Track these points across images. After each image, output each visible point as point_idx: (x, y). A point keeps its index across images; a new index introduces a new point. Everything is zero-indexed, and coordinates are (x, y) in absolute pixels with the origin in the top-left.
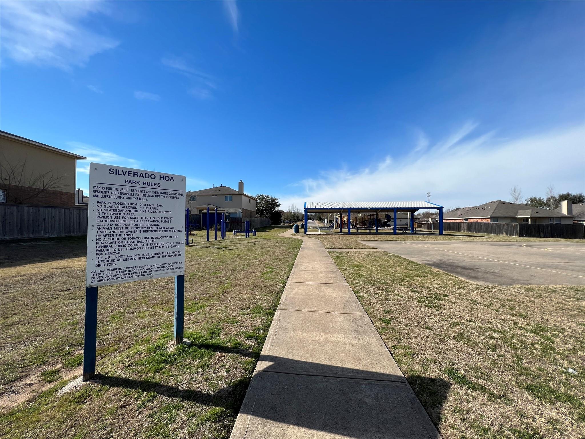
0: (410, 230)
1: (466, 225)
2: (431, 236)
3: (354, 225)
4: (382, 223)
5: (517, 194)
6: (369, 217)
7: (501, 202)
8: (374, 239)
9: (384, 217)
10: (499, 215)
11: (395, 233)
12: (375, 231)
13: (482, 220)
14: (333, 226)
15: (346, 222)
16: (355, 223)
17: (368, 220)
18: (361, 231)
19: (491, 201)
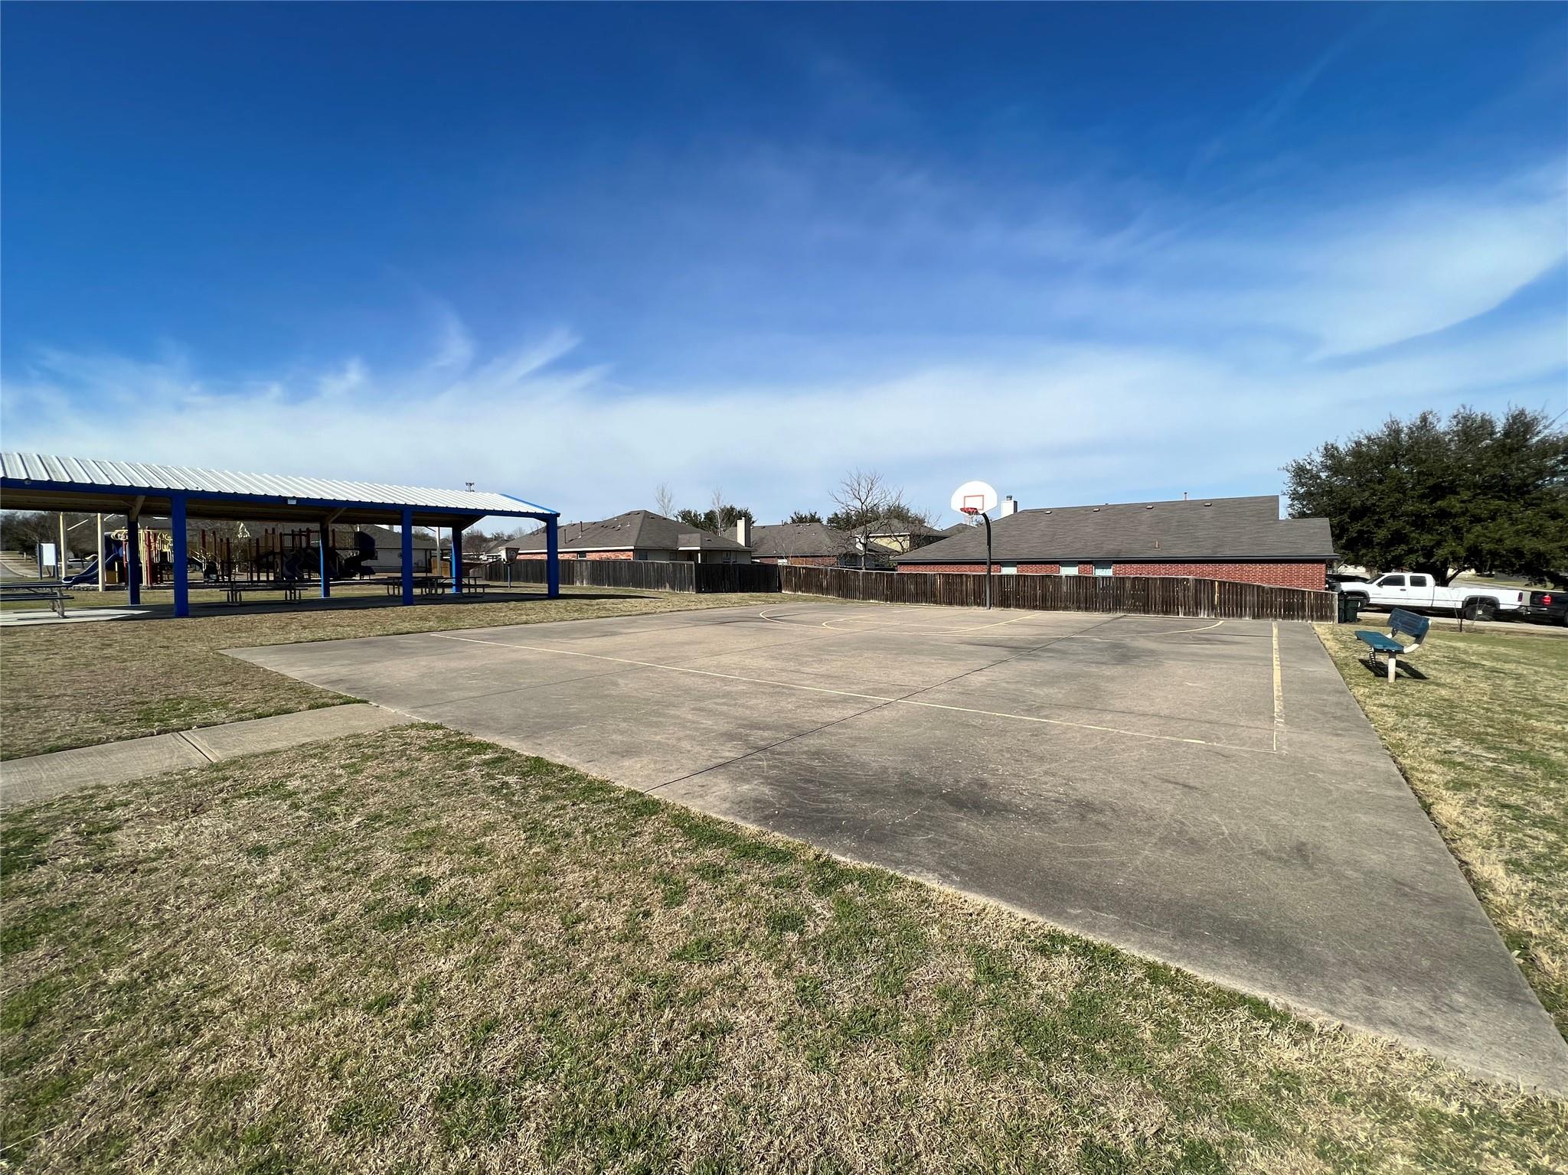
0: (450, 586)
1: (587, 568)
2: (529, 604)
3: (215, 572)
4: (340, 563)
5: (666, 501)
6: (288, 542)
7: (647, 515)
8: (321, 634)
9: (350, 542)
10: (648, 544)
11: (408, 600)
12: (317, 593)
13: (617, 554)
14: (90, 577)
15: (171, 559)
16: (222, 564)
17: (282, 553)
18: (247, 596)
19: (627, 512)
